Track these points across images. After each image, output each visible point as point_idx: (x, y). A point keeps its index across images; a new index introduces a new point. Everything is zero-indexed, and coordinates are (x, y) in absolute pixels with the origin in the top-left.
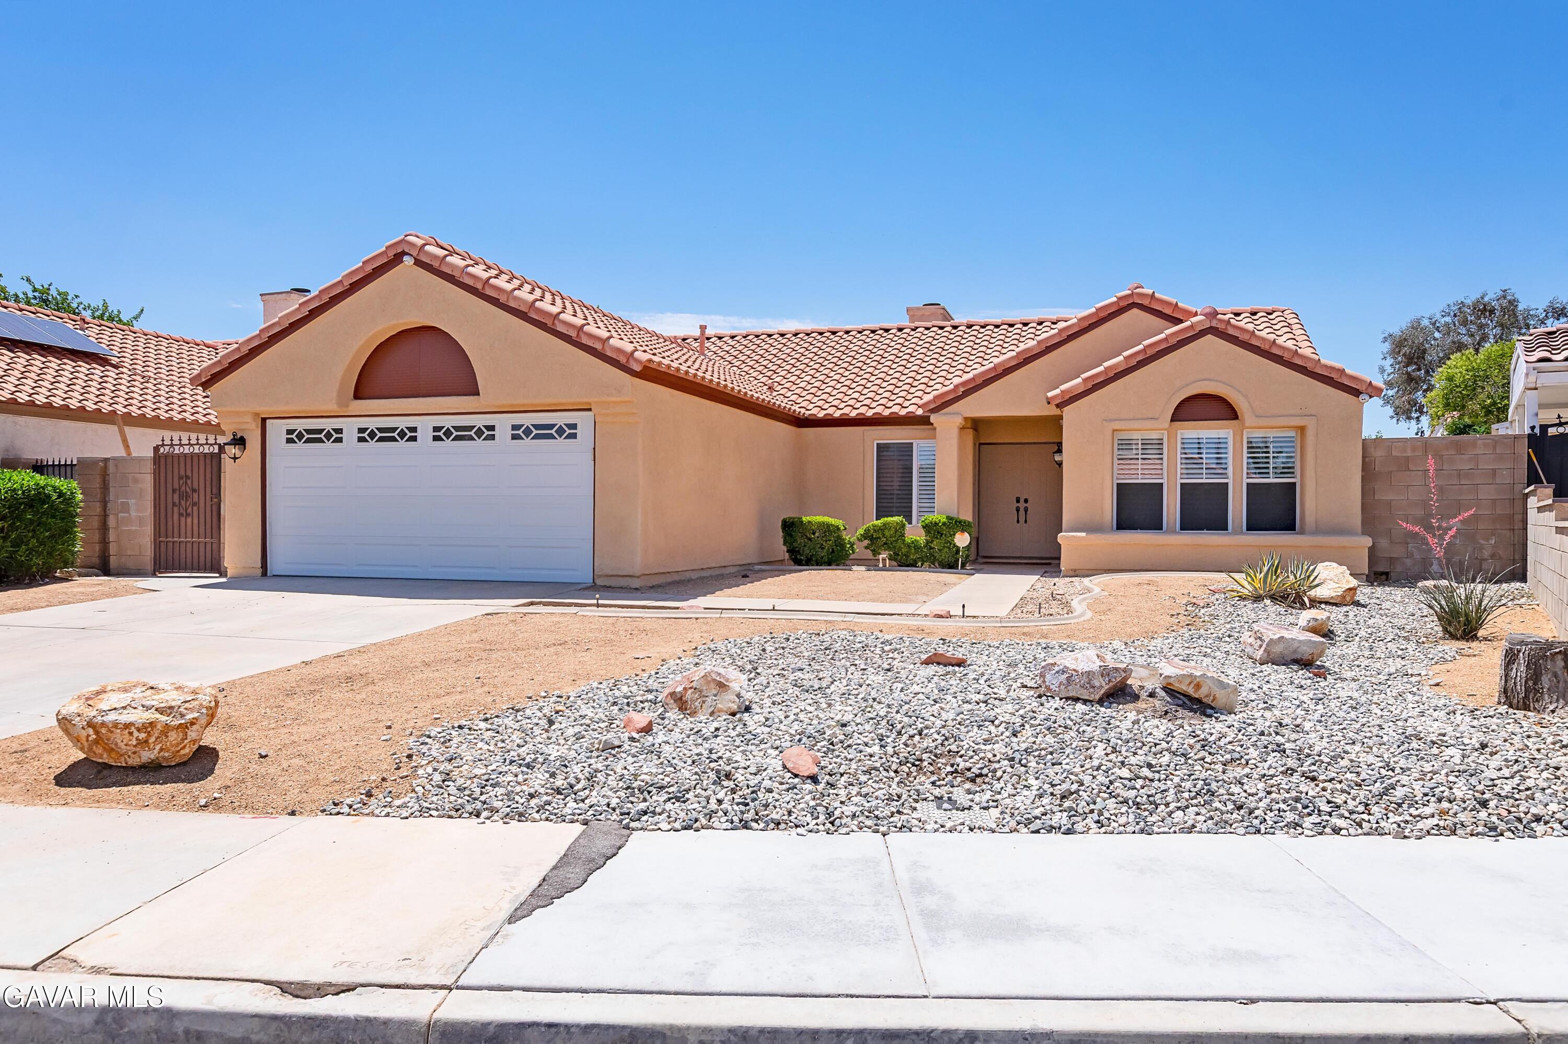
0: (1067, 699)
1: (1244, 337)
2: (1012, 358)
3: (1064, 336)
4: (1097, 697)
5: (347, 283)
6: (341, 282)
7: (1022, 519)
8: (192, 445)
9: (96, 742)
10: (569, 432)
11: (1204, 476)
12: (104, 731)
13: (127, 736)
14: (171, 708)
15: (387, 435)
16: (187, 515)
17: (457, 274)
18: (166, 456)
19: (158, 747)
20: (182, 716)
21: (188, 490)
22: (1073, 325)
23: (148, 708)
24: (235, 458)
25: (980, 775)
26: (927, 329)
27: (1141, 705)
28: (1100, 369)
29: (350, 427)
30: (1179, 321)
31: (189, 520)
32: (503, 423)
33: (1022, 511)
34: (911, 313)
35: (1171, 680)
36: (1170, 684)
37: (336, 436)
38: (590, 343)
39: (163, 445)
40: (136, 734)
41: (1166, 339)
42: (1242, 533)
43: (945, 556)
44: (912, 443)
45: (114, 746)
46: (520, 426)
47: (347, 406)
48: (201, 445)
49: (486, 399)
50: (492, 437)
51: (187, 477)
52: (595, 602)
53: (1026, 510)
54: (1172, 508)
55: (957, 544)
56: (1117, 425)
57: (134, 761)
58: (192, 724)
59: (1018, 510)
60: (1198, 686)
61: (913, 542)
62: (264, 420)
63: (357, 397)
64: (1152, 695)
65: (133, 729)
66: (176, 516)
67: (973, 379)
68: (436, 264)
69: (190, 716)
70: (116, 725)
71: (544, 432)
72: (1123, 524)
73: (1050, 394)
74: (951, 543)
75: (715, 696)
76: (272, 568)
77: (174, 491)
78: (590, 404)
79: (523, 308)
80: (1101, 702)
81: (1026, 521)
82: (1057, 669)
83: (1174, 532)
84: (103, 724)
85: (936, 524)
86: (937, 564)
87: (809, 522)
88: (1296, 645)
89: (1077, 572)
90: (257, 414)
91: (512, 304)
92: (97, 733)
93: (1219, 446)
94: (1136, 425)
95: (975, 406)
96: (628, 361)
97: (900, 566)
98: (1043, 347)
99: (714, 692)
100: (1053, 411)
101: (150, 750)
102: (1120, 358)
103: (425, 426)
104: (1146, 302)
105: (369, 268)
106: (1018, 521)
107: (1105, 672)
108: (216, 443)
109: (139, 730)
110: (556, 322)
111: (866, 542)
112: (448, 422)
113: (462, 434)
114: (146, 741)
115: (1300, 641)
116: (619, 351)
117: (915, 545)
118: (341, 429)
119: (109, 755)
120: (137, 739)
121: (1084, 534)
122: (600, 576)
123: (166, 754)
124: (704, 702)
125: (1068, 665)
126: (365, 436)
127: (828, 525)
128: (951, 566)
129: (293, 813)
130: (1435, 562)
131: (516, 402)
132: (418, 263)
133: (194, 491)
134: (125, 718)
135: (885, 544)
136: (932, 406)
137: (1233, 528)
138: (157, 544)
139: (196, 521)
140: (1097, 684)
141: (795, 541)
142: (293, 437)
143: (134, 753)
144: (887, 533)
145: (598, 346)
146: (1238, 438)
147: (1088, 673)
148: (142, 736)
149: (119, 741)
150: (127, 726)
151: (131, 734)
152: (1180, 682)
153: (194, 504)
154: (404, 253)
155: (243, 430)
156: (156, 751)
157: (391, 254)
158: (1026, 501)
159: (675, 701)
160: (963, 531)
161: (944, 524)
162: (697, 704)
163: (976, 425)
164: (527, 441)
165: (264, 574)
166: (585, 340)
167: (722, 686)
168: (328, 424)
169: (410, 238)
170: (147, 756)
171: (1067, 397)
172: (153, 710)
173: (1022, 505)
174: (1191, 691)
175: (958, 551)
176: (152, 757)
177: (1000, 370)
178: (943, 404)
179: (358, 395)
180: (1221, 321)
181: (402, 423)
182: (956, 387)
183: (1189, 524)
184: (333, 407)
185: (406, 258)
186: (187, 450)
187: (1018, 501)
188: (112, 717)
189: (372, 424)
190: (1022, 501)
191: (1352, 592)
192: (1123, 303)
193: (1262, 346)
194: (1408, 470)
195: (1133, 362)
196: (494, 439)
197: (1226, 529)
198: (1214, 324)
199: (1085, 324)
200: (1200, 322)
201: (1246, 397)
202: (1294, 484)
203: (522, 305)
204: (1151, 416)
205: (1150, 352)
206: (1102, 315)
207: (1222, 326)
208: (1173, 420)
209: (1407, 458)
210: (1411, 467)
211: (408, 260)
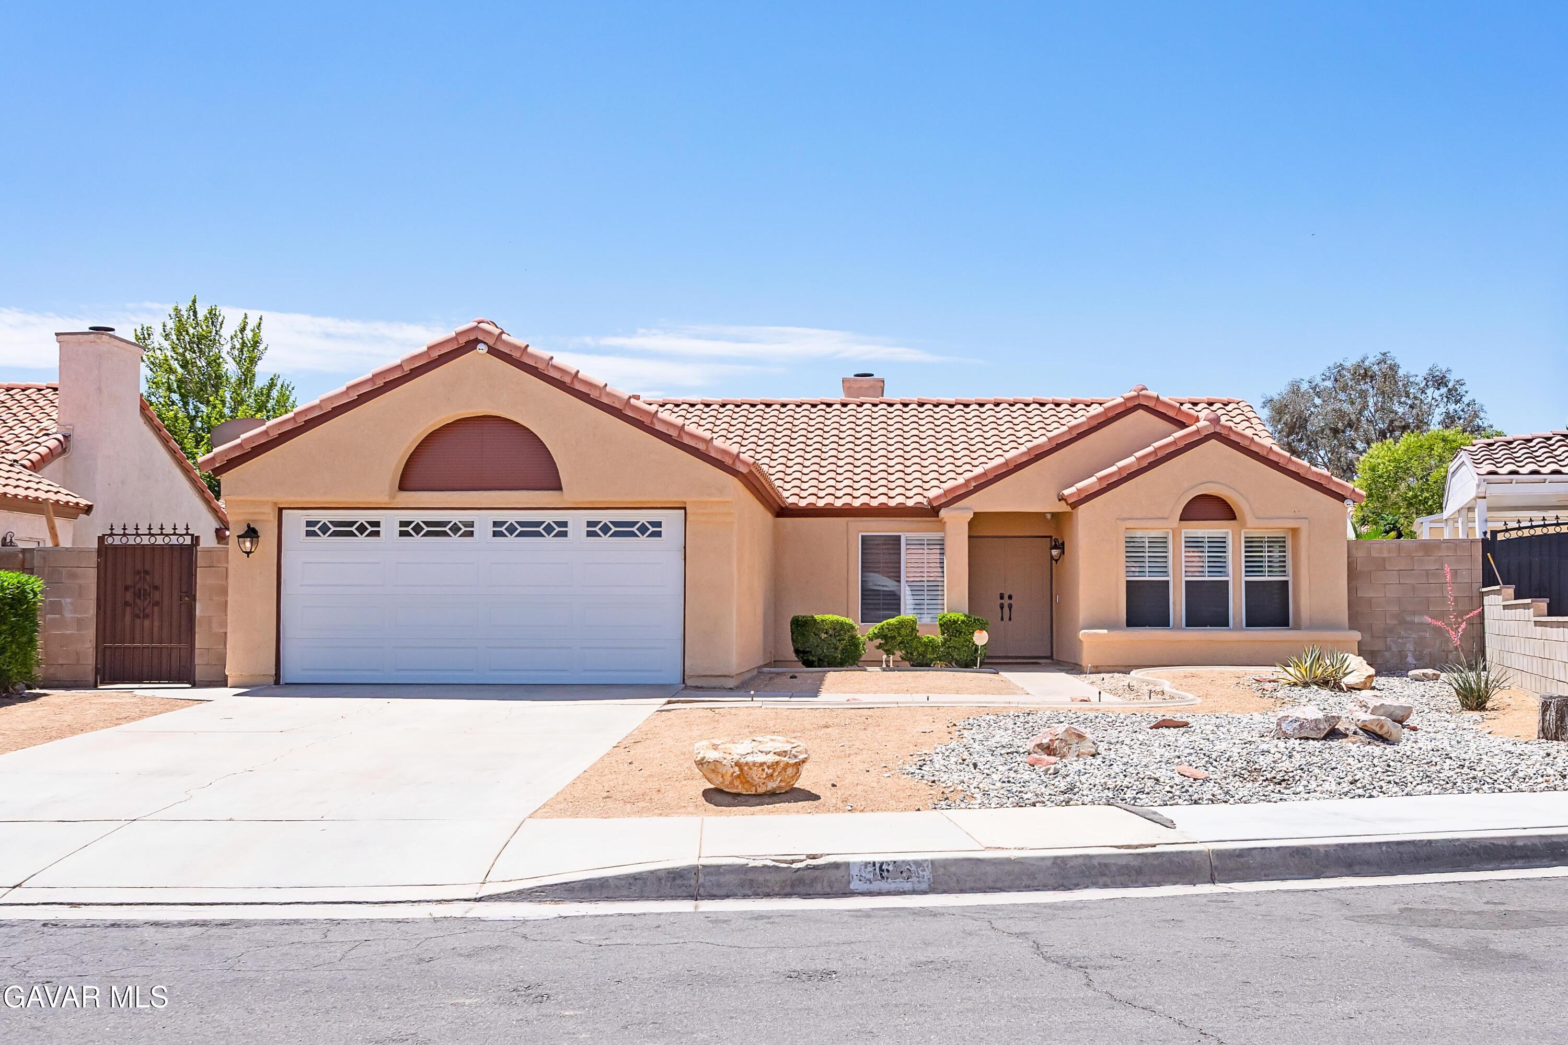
0: (1301, 739)
1: (1244, 443)
2: (1024, 454)
3: (1074, 434)
4: (1322, 736)
5: (407, 369)
6: (400, 366)
7: (1006, 617)
8: (153, 535)
9: (738, 777)
10: (654, 530)
11: (1207, 574)
12: (746, 768)
13: (760, 772)
14: (785, 752)
15: (436, 530)
16: (146, 616)
17: (541, 366)
18: (115, 548)
19: (779, 779)
20: (796, 757)
21: (147, 587)
22: (1083, 423)
23: (767, 753)
24: (248, 553)
27: (1350, 739)
28: (1113, 469)
29: (390, 521)
31: (147, 622)
32: (577, 521)
33: (1006, 609)
35: (1366, 723)
37: (373, 529)
38: (692, 443)
39: (111, 535)
40: (766, 770)
41: (1174, 442)
42: (1242, 629)
43: (964, 656)
44: (900, 536)
45: (750, 780)
46: (598, 524)
47: (394, 498)
48: (167, 535)
49: (569, 495)
50: (564, 534)
51: (145, 573)
53: (1010, 606)
54: (1178, 607)
55: (976, 643)
56: (1130, 524)
57: (761, 790)
58: (803, 762)
59: (1002, 607)
60: (1382, 727)
61: (930, 642)
62: (280, 510)
63: (402, 488)
64: (1355, 733)
65: (765, 767)
66: (128, 618)
67: (985, 474)
68: (516, 355)
69: (802, 757)
70: (754, 764)
71: (624, 530)
72: (1134, 620)
73: (1066, 492)
74: (970, 640)
76: (286, 675)
77: (127, 588)
78: (685, 503)
79: (617, 405)
80: (1324, 738)
81: (1010, 619)
82: (1290, 719)
83: (1180, 628)
84: (747, 763)
85: (955, 622)
86: (954, 664)
87: (823, 621)
88: (1392, 709)
89: (1099, 669)
90: (275, 504)
91: (605, 400)
92: (741, 770)
93: (1219, 545)
94: (1143, 524)
95: (984, 502)
96: (734, 463)
97: (912, 665)
98: (1054, 444)
99: (1076, 741)
100: (1062, 507)
101: (774, 781)
102: (1131, 459)
103: (483, 521)
104: (1150, 404)
105: (435, 354)
106: (1002, 619)
107: (1327, 719)
108: (187, 534)
109: (768, 768)
110: (655, 420)
111: (879, 641)
112: (514, 518)
113: (530, 530)
114: (772, 775)
115: (1395, 707)
116: (725, 452)
117: (931, 645)
118: (379, 522)
119: (743, 787)
120: (767, 774)
121: (1105, 631)
122: (691, 677)
123: (783, 784)
125: (1299, 716)
126: (407, 530)
127: (842, 624)
128: (967, 664)
130: (1410, 655)
131: (598, 499)
132: (492, 351)
133: (156, 588)
134: (761, 758)
135: (901, 643)
136: (943, 501)
137: (1234, 624)
138: (100, 650)
139: (156, 624)
140: (1322, 727)
141: (808, 640)
142: (313, 530)
143: (763, 784)
144: (903, 632)
145: (701, 447)
146: (1237, 538)
147: (1316, 720)
148: (770, 771)
149: (754, 776)
150: (762, 764)
151: (763, 770)
153: (157, 604)
154: (477, 341)
155: (255, 521)
156: (777, 782)
157: (462, 341)
158: (1010, 597)
159: (1042, 750)
160: (981, 629)
161: (963, 622)
163: (978, 519)
164: (605, 538)
165: (277, 682)
166: (686, 440)
168: (363, 517)
169: (482, 325)
170: (771, 785)
171: (1083, 496)
172: (771, 754)
173: (1006, 602)
174: (1377, 729)
175: (976, 650)
176: (775, 786)
177: (1011, 466)
178: (955, 497)
179: (404, 485)
180: (1221, 426)
181: (456, 518)
182: (968, 481)
183: (1193, 620)
184: (384, 499)
185: (481, 346)
186: (146, 541)
187: (1002, 597)
188: (750, 759)
189: (418, 517)
190: (1006, 597)
191: (1371, 679)
192: (1130, 405)
193: (1261, 453)
194: (1385, 570)
195: (1145, 463)
196: (566, 536)
197: (1228, 626)
198: (1218, 429)
199: (1095, 423)
200: (1205, 427)
201: (1247, 499)
202: (1287, 582)
203: (616, 402)
204: (1161, 516)
205: (1161, 454)
206: (1111, 414)
207: (1224, 432)
208: (1181, 520)
209: (1384, 559)
210: (1388, 567)
211: (482, 348)
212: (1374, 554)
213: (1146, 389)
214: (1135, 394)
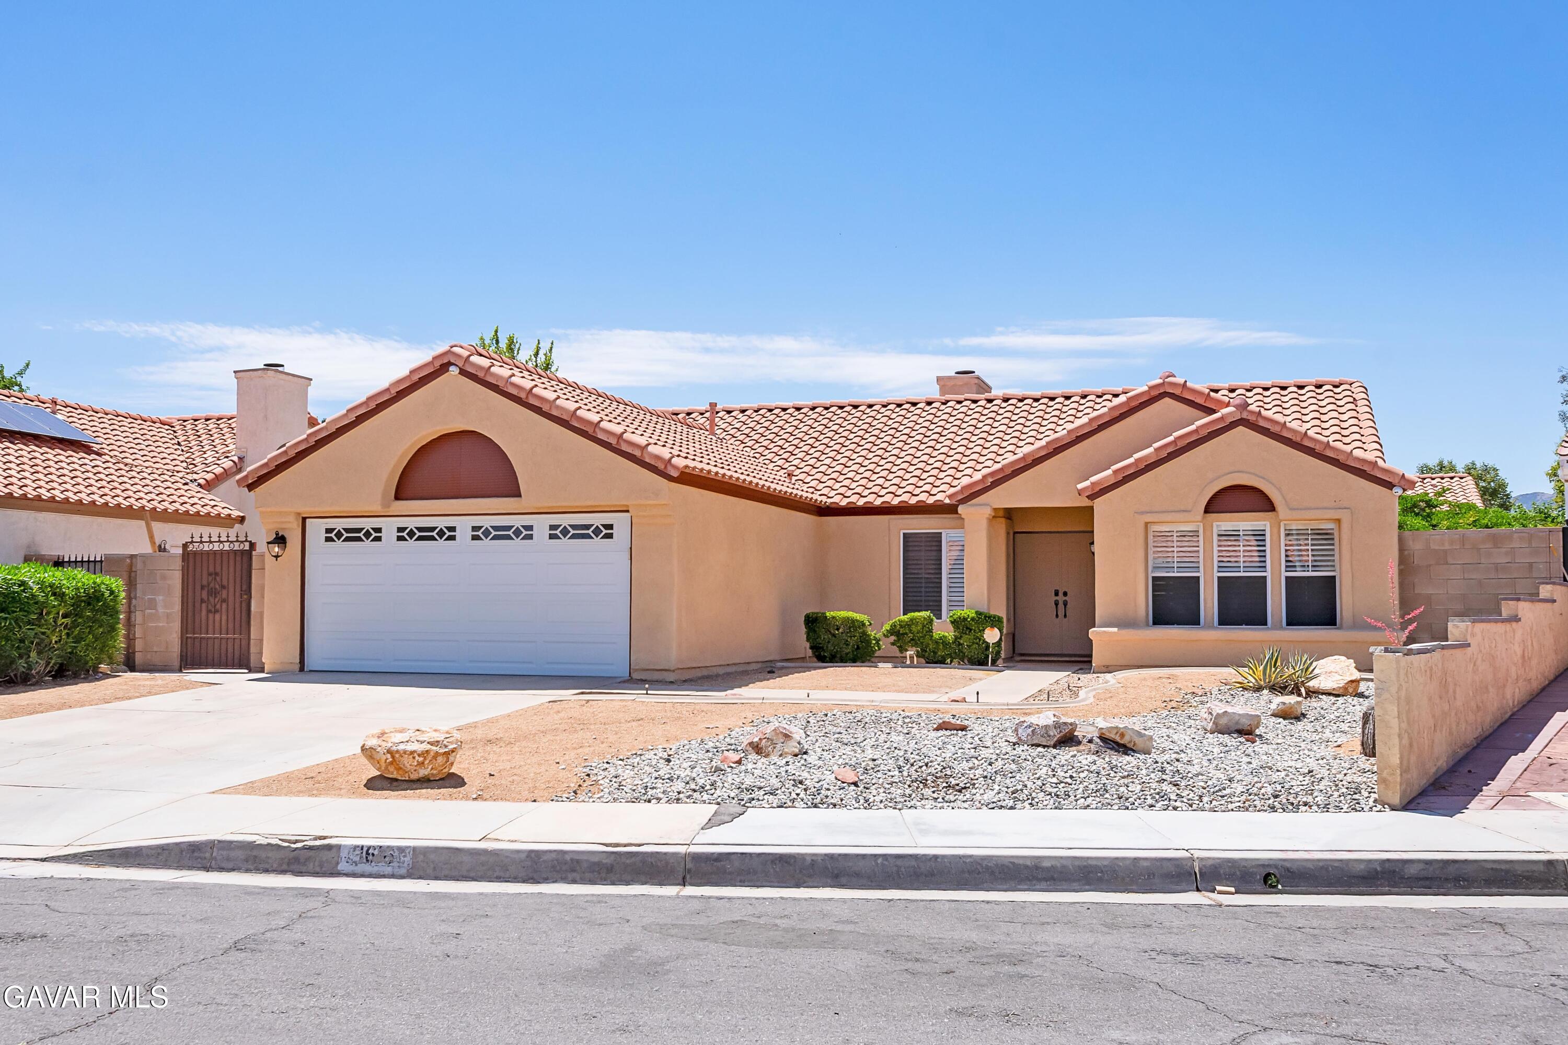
0: (1032, 745)
1: (1275, 429)
2: (1042, 448)
3: (1095, 426)
4: (1052, 743)
5: (394, 392)
6: (387, 390)
7: (1061, 613)
8: (222, 542)
9: (391, 763)
10: (607, 532)
11: (1244, 569)
12: (397, 756)
13: (411, 759)
14: (438, 742)
15: (426, 534)
16: (216, 611)
17: (501, 384)
18: (195, 553)
19: (430, 767)
20: (446, 746)
21: (217, 587)
22: (1104, 414)
23: (422, 742)
24: (277, 557)
25: (965, 788)
26: (959, 402)
28: (1131, 460)
29: (389, 527)
30: (1212, 411)
31: (217, 616)
32: (541, 524)
33: (1061, 605)
34: (942, 383)
35: (1103, 731)
36: (1104, 734)
37: (375, 535)
38: (629, 450)
39: (193, 542)
40: (417, 758)
41: (1196, 431)
42: (1281, 628)
43: (975, 652)
44: (941, 533)
45: (402, 766)
46: (558, 526)
47: (389, 507)
48: (232, 542)
49: (526, 501)
50: (530, 537)
51: (216, 574)
52: (645, 692)
53: (1065, 603)
54: (1209, 602)
55: (987, 640)
56: (1148, 518)
57: (414, 776)
58: (453, 751)
59: (1057, 604)
60: (1122, 735)
61: (941, 638)
62: (304, 520)
63: (397, 497)
64: (1090, 741)
65: (416, 755)
66: (204, 613)
67: (1001, 469)
68: (481, 374)
69: (451, 747)
70: (405, 752)
71: (582, 532)
72: (1161, 618)
73: (1080, 486)
74: (980, 639)
75: (783, 743)
76: (310, 663)
77: (202, 588)
78: (627, 506)
79: (565, 417)
80: (1055, 747)
81: (1065, 616)
82: (1025, 724)
83: (1211, 627)
84: (397, 751)
85: (965, 619)
86: (966, 661)
87: (833, 617)
88: (1237, 718)
89: (1110, 669)
90: (299, 514)
91: (555, 413)
92: (393, 757)
93: (1256, 538)
94: (1169, 517)
95: (1005, 497)
96: (666, 467)
97: (927, 663)
98: (1073, 437)
99: (782, 741)
100: (1084, 502)
101: (425, 768)
102: (1150, 450)
103: (463, 526)
104: (1177, 392)
105: (416, 378)
106: (1057, 616)
107: (1057, 725)
108: (247, 541)
109: (419, 755)
110: (597, 430)
111: (893, 638)
112: (487, 522)
113: (502, 534)
114: (423, 763)
115: (1239, 715)
116: (658, 457)
117: (943, 641)
118: (381, 529)
119: (398, 773)
120: (418, 761)
121: (1115, 630)
122: (636, 670)
123: (435, 772)
124: (775, 748)
125: (1033, 722)
126: (404, 534)
127: (853, 621)
128: (980, 662)
129: (535, 801)
131: (554, 505)
132: (463, 372)
133: (223, 587)
134: (410, 747)
135: (912, 640)
136: (960, 497)
137: (1273, 622)
138: (184, 639)
139: (224, 617)
140: (1052, 734)
141: (819, 637)
142: (330, 536)
143: (415, 770)
144: (914, 628)
145: (637, 453)
146: (1276, 530)
147: (1046, 726)
148: (421, 759)
149: (406, 763)
150: (412, 753)
151: (414, 758)
152: (1110, 732)
153: (224, 601)
154: (450, 364)
155: (283, 530)
156: (429, 769)
157: (437, 364)
158: (1065, 594)
159: (753, 748)
160: (992, 627)
161: (973, 619)
162: (770, 749)
163: (1009, 514)
164: (565, 541)
165: (301, 669)
166: (624, 447)
167: (787, 736)
168: (367, 524)
169: (455, 349)
170: (423, 772)
171: (1097, 489)
172: (426, 743)
173: (1061, 598)
174: (1118, 738)
175: (987, 647)
176: (426, 773)
177: (1029, 461)
178: (972, 494)
179: (399, 495)
180: (1252, 412)
181: (441, 523)
182: (984, 477)
183: (1226, 619)
184: (377, 508)
185: (452, 368)
186: (218, 547)
187: (1057, 594)
188: (402, 747)
189: (411, 523)
190: (1061, 594)
191: (1354, 684)
192: (1155, 393)
193: (1294, 438)
194: (1447, 563)
195: (1164, 454)
196: (532, 538)
197: (1265, 624)
198: (1245, 415)
199: (1117, 413)
200: (1230, 413)
201: (1279, 489)
202: (1334, 577)
203: (564, 414)
204: (1183, 508)
205: (1181, 444)
206: (1134, 404)
207: (1252, 418)
208: (1207, 511)
209: (1445, 552)
210: (1450, 561)
211: (454, 370)
212: (1433, 547)
213: (1174, 376)
214: (1161, 381)
